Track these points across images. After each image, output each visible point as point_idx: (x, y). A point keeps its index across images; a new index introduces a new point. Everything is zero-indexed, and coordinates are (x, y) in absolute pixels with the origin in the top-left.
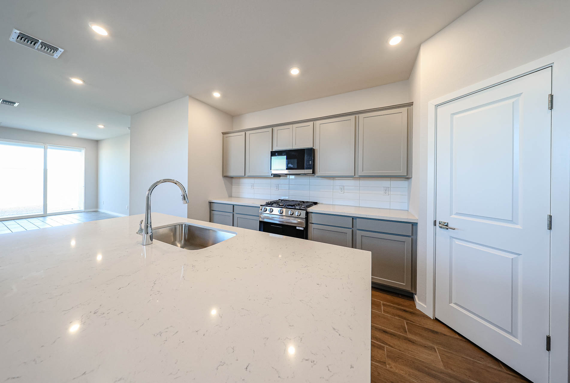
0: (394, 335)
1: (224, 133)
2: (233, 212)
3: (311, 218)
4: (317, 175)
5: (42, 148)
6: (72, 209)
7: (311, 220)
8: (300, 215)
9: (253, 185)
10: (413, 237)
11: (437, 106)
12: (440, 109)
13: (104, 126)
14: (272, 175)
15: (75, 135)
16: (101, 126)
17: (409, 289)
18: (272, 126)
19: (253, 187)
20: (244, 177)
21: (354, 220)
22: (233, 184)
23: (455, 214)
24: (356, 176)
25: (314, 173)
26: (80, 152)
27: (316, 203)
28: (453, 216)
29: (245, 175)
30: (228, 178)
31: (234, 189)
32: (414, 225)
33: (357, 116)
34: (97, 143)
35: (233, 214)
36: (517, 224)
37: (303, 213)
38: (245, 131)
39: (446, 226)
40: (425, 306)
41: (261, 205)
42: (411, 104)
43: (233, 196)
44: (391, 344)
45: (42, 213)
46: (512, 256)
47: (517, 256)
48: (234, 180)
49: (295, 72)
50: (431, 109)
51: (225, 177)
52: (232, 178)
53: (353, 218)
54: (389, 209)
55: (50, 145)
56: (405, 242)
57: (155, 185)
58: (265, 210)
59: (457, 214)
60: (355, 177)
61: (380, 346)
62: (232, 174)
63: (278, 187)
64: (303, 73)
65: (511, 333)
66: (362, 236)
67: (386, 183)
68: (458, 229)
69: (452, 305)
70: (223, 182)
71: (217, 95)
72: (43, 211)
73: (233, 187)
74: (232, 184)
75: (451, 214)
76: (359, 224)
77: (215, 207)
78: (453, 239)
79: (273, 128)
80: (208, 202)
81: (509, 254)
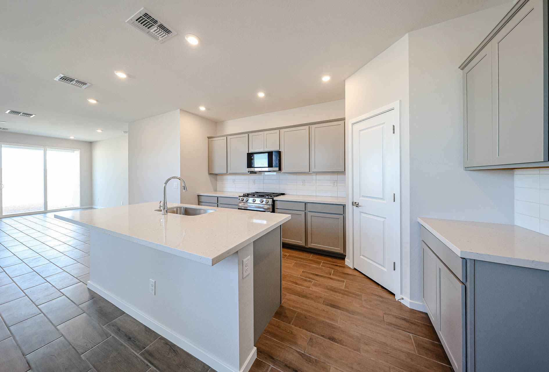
0: (322, 276)
1: (209, 138)
2: (218, 203)
3: (277, 204)
4: (282, 172)
5: (42, 150)
6: (66, 207)
7: (277, 207)
8: (268, 203)
9: (234, 181)
10: (344, 215)
11: (353, 124)
12: (354, 126)
13: (102, 131)
14: (249, 172)
15: (72, 138)
16: (99, 131)
17: (342, 252)
18: (248, 133)
20: (227, 174)
21: (306, 205)
22: (218, 180)
25: (281, 170)
26: (73, 153)
27: (283, 194)
29: (227, 173)
30: (213, 175)
31: (219, 184)
32: (345, 206)
33: (310, 126)
34: (90, 144)
35: (218, 204)
36: (384, 200)
37: (270, 201)
38: (227, 136)
39: (357, 205)
40: (349, 261)
41: (239, 196)
42: (344, 119)
44: (317, 280)
45: (43, 210)
46: (382, 220)
47: (385, 219)
48: (218, 177)
49: (261, 95)
50: (350, 127)
51: (211, 174)
52: (216, 175)
53: (306, 203)
54: (336, 197)
55: (49, 148)
56: (339, 219)
57: (169, 180)
58: (242, 200)
59: (363, 196)
60: (310, 173)
61: (311, 281)
62: (216, 171)
63: (254, 182)
64: (267, 95)
65: (383, 266)
66: (311, 216)
67: (335, 177)
68: (362, 206)
69: (362, 257)
70: (209, 179)
71: (202, 109)
72: (43, 208)
73: (217, 182)
74: (216, 180)
75: (361, 197)
76: (309, 207)
77: (203, 199)
78: (362, 213)
79: (249, 134)
80: (197, 196)
81: (382, 218)
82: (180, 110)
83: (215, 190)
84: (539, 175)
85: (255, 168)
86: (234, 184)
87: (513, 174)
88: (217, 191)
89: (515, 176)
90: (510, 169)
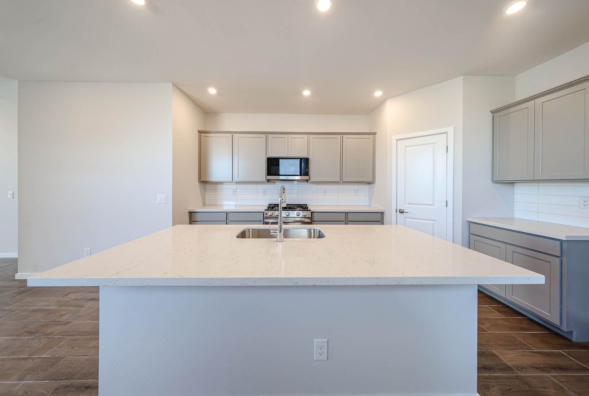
1: (200, 132)
2: (227, 220)
3: (315, 216)
4: (311, 181)
7: (313, 219)
8: (306, 215)
9: (235, 191)
10: (382, 221)
11: (397, 140)
12: (399, 142)
14: (266, 181)
18: (267, 133)
19: (235, 193)
22: (207, 190)
23: (407, 204)
24: (341, 182)
25: (309, 179)
28: (406, 205)
29: (232, 181)
30: (207, 183)
31: (209, 196)
32: (382, 213)
35: (227, 222)
36: (434, 206)
38: (232, 133)
39: (403, 212)
41: (265, 210)
42: (375, 134)
43: (206, 204)
46: (432, 222)
47: (434, 222)
48: (207, 186)
49: (307, 93)
50: (394, 142)
51: (202, 182)
53: (346, 213)
54: (358, 205)
59: (409, 204)
60: (339, 182)
62: (213, 179)
63: (265, 192)
67: (356, 187)
70: (200, 188)
71: (212, 91)
73: (206, 194)
74: (205, 190)
75: (405, 204)
76: (350, 217)
77: (198, 217)
78: (406, 219)
79: (267, 135)
80: (188, 214)
81: (431, 221)
82: (173, 83)
83: (204, 205)
84: (538, 187)
85: (280, 177)
86: (235, 194)
87: (514, 186)
88: (205, 205)
89: (515, 187)
90: (512, 183)
